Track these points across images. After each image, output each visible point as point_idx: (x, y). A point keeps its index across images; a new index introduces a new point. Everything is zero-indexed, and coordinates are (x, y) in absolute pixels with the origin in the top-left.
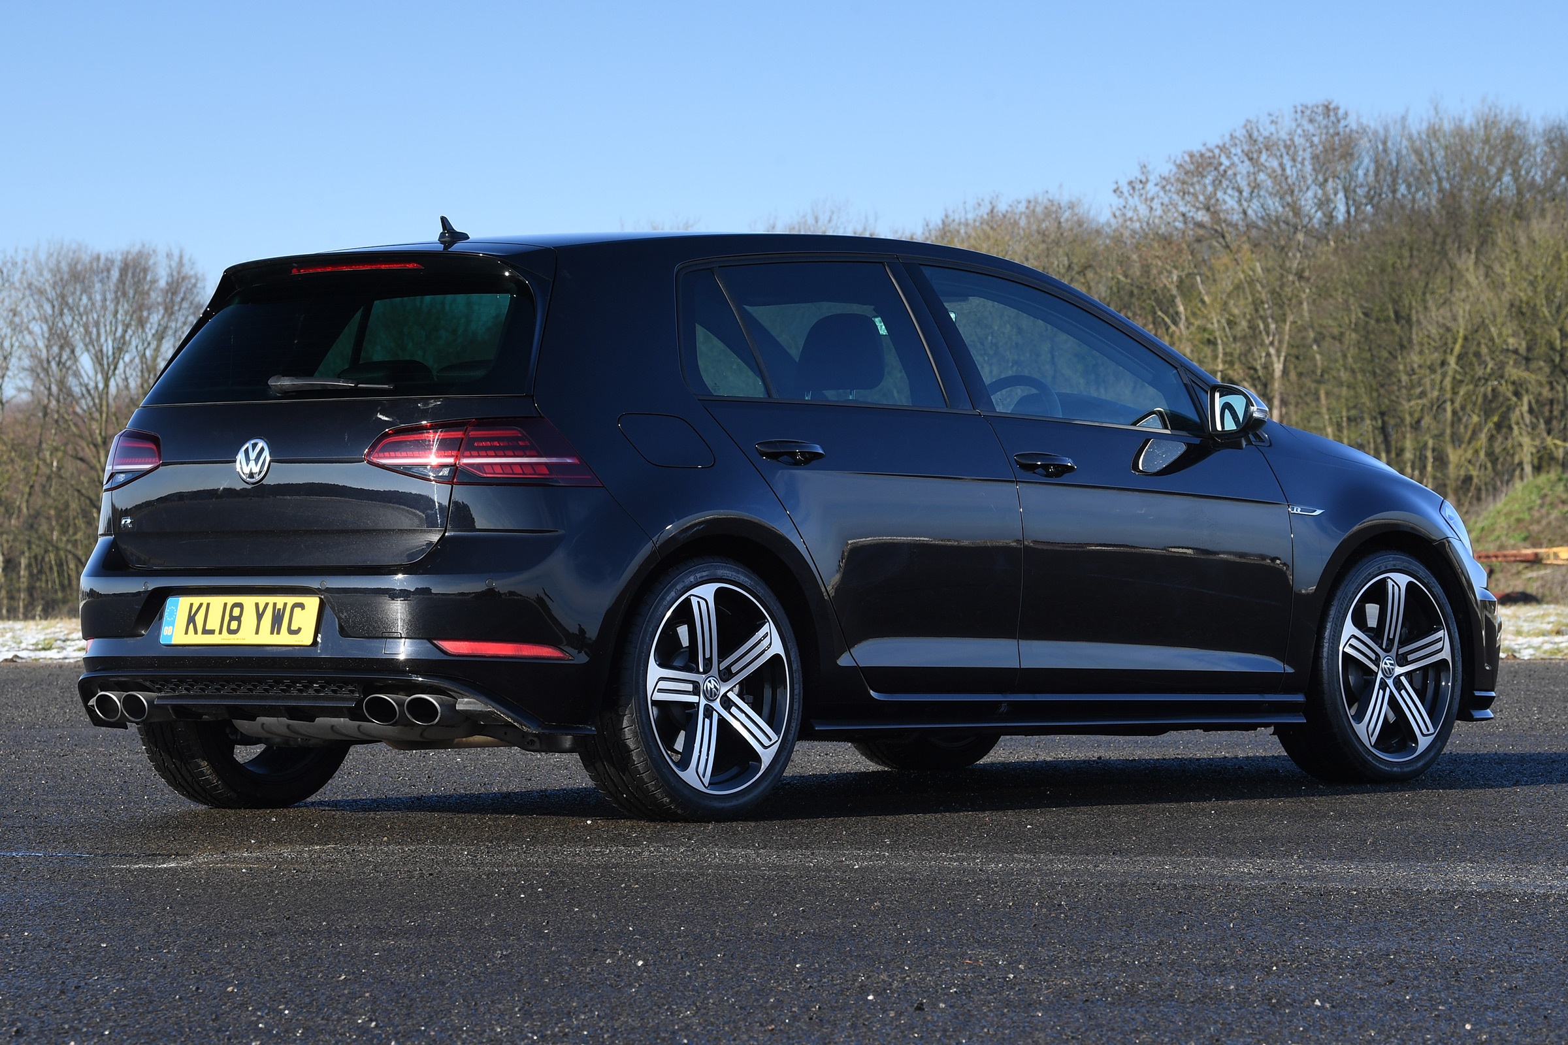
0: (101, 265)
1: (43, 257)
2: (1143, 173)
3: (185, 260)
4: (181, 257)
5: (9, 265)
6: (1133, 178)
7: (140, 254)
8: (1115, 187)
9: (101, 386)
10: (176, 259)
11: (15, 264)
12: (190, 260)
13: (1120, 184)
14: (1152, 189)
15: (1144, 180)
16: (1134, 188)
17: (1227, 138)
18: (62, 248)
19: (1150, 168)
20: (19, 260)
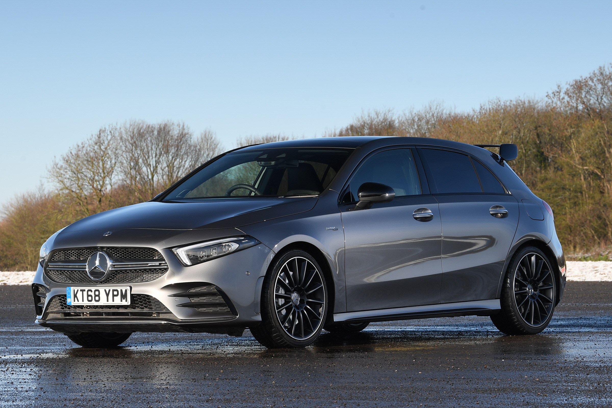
0: (150, 130)
1: (128, 126)
2: (558, 88)
3: (185, 127)
4: (183, 126)
5: (114, 129)
6: (554, 91)
7: (166, 125)
8: (547, 94)
9: (150, 177)
10: (181, 127)
11: (116, 129)
12: (187, 127)
13: (549, 93)
14: (562, 95)
15: (559, 91)
16: (555, 95)
17: (592, 74)
18: (135, 122)
19: (561, 86)
20: (118, 127)
